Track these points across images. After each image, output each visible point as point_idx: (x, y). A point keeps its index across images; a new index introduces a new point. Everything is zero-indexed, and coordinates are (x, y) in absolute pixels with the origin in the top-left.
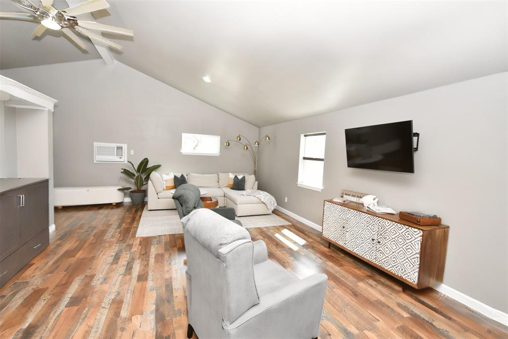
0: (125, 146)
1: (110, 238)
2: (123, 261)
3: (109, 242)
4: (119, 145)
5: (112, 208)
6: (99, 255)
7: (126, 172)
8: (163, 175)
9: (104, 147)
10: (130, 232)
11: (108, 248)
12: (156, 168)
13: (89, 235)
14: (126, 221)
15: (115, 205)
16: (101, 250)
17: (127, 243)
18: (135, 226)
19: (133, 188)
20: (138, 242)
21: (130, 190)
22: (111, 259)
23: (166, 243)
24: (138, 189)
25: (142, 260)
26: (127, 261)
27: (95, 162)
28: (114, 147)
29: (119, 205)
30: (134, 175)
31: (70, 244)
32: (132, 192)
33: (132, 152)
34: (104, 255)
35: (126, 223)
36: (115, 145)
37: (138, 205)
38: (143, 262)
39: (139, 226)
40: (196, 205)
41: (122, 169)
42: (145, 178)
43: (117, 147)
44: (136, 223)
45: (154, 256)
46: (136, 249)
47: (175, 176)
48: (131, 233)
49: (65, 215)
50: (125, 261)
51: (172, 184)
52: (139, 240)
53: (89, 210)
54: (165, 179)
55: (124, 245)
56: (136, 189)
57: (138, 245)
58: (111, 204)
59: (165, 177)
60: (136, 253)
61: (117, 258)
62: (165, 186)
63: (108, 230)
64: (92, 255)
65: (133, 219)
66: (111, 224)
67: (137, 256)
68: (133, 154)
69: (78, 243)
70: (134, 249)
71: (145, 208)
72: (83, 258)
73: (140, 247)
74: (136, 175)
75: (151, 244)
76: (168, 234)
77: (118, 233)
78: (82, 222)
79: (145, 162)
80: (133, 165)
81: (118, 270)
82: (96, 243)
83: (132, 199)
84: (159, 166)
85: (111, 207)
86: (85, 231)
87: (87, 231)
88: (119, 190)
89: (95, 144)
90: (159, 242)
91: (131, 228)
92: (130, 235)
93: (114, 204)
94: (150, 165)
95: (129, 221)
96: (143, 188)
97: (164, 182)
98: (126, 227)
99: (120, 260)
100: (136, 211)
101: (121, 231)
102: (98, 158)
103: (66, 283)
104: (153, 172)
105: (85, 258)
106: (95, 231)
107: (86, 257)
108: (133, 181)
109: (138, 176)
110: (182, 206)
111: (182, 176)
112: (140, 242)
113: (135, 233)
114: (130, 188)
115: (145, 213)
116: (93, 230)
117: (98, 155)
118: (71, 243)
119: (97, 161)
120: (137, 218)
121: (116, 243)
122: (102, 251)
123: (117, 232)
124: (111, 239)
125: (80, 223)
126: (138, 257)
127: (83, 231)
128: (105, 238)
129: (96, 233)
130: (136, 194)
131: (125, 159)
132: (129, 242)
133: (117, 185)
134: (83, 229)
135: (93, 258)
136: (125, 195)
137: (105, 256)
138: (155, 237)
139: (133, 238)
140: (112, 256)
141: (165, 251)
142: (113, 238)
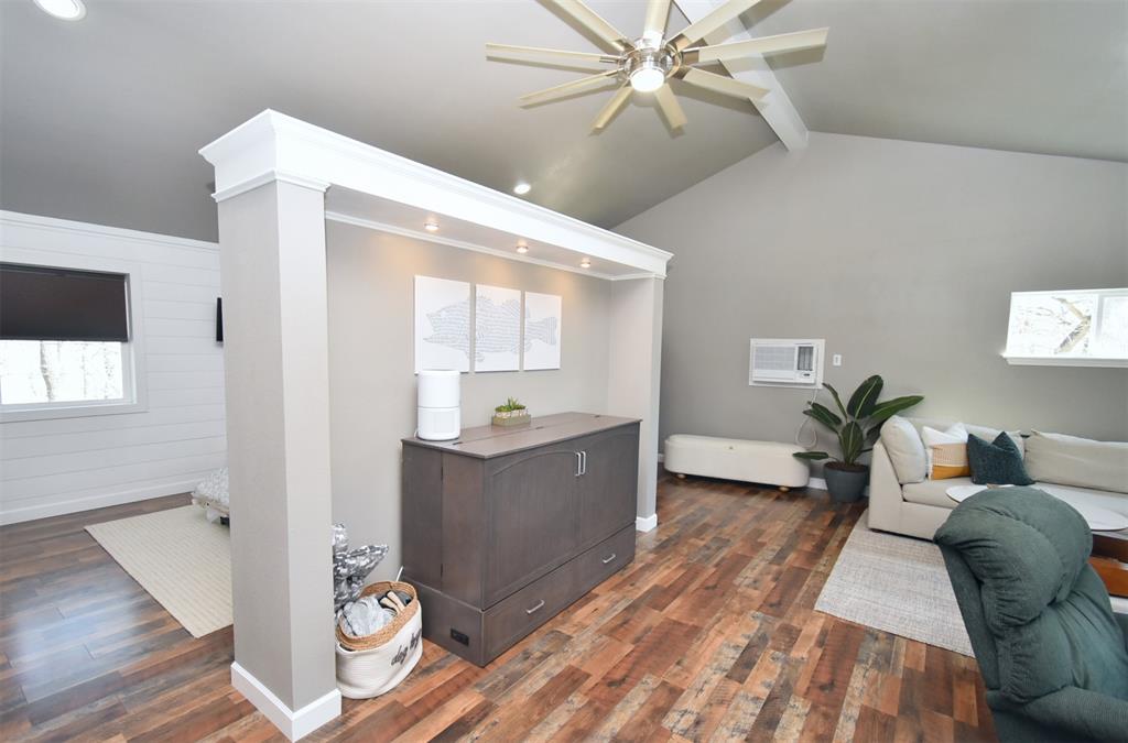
0: (819, 345)
1: (748, 586)
2: (760, 682)
3: (744, 597)
4: (805, 342)
5: (778, 498)
6: (709, 630)
7: (818, 412)
8: (927, 430)
9: (771, 350)
10: (801, 586)
11: (735, 616)
12: (905, 404)
13: (708, 558)
14: (799, 547)
15: (785, 492)
16: (718, 615)
17: (785, 621)
18: (822, 569)
19: (835, 455)
20: (814, 629)
21: (824, 461)
22: (730, 658)
23: (910, 675)
24: (847, 459)
25: (814, 708)
26: (769, 686)
27: (751, 384)
28: (794, 349)
29: (794, 494)
30: (838, 421)
31: (666, 572)
32: (829, 465)
33: (838, 360)
34: (720, 632)
35: (800, 551)
36: (794, 344)
37: (844, 503)
38: (814, 717)
39: (833, 573)
40: (1062, 596)
41: (809, 403)
42: (868, 434)
43: (800, 348)
44: (823, 560)
45: (855, 712)
46: (805, 655)
47: (971, 436)
48: (805, 588)
49: (682, 495)
50: (763, 683)
51: (958, 461)
52: (821, 622)
53: (729, 492)
54: (933, 444)
55: (777, 625)
56: (842, 460)
57: (812, 644)
58: (776, 488)
59: (935, 437)
60: (801, 668)
61: (745, 663)
62: (931, 466)
63: (752, 558)
64: (695, 622)
65: (820, 548)
66: (763, 544)
67: (803, 685)
68: (839, 364)
69: (682, 572)
70: (801, 652)
71: (861, 518)
72: (675, 622)
73: (819, 652)
74: (845, 422)
75: (856, 659)
76: (924, 640)
77: (770, 577)
78: (708, 519)
79: (874, 386)
80: (835, 394)
81: (737, 708)
82: (715, 587)
83: (828, 484)
84: (916, 400)
85: (775, 494)
86: (705, 546)
87: (709, 548)
88: (797, 455)
89: (753, 342)
90: (885, 661)
91: (808, 571)
92: (801, 594)
93: (783, 489)
94: (886, 396)
95: (808, 547)
96: (861, 460)
97: (930, 452)
98: (797, 565)
99: (754, 671)
100: (835, 523)
101: (779, 573)
102: (758, 374)
103: (623, 680)
104: (895, 416)
105: (680, 624)
106: (724, 553)
107: (684, 621)
108: (834, 438)
109: (849, 425)
110: (980, 583)
111: (1003, 439)
112: (824, 633)
113: (816, 596)
114: (825, 456)
115: (858, 534)
116: (719, 548)
117: (758, 366)
118: (668, 567)
119: (756, 382)
120: (833, 544)
121: (758, 610)
122: (719, 620)
123: (768, 574)
124: (751, 592)
125: (701, 523)
126: (804, 689)
127: (702, 543)
128: (737, 581)
129: (723, 559)
130: (840, 473)
131: (816, 377)
132: (791, 619)
133: (795, 444)
134: (703, 539)
135: (694, 632)
136: (813, 473)
137: (723, 638)
138: (873, 635)
139: (805, 607)
140: (737, 647)
141: (900, 713)
142: (756, 589)
